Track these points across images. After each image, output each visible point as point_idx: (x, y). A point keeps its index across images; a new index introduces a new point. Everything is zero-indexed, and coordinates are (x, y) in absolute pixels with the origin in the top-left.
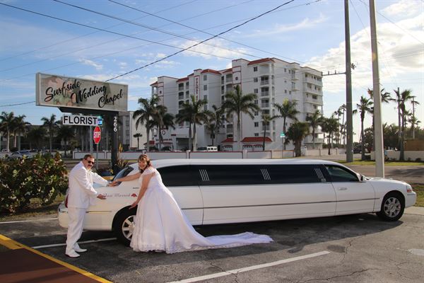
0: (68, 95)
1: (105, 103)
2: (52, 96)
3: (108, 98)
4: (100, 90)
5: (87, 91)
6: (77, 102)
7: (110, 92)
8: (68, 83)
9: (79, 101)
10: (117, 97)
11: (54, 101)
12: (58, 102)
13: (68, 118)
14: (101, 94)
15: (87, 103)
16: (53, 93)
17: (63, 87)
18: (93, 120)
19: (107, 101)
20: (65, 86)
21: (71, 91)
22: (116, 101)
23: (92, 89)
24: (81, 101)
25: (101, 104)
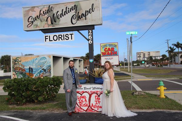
0: (44, 19)
1: (78, 20)
2: (33, 22)
3: (80, 14)
4: (72, 9)
5: (59, 13)
6: (52, 23)
7: (81, 9)
8: (44, 10)
9: (54, 23)
10: (89, 12)
11: (34, 25)
12: (37, 26)
13: (48, 37)
14: (73, 13)
15: (61, 22)
16: (33, 20)
17: (40, 14)
18: (70, 36)
19: (79, 18)
20: (42, 12)
21: (46, 16)
22: (89, 16)
23: (64, 10)
24: (55, 22)
25: (74, 21)
